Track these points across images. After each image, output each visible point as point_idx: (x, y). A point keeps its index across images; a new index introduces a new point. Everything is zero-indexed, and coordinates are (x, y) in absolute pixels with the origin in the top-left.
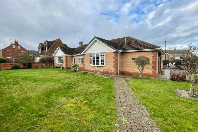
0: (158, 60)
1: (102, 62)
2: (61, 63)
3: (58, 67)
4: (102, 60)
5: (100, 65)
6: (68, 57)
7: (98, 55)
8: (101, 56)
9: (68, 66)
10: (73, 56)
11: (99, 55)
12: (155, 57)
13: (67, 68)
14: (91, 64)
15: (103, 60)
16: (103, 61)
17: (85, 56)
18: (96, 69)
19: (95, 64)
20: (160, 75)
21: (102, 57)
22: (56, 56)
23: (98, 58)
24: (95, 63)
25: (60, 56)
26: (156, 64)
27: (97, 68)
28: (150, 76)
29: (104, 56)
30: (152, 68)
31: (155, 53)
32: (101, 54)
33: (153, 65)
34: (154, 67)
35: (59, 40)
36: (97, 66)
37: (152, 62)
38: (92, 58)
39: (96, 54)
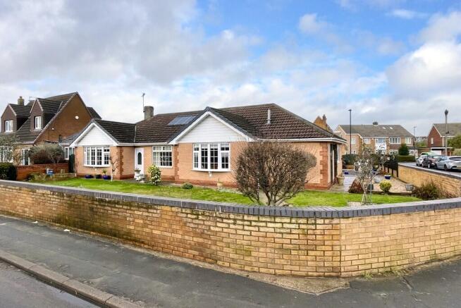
0: (331, 157)
1: (223, 161)
2: (103, 165)
3: (91, 177)
4: (223, 159)
5: (220, 169)
6: (125, 149)
7: (214, 147)
8: (223, 149)
9: (124, 173)
10: (135, 147)
11: (216, 147)
12: (325, 154)
13: (123, 178)
14: (196, 166)
15: (227, 159)
16: (227, 161)
17: (179, 149)
18: (211, 178)
19: (206, 168)
20: (335, 186)
21: (225, 151)
22: (84, 147)
23: (214, 153)
24: (206, 165)
25: (101, 146)
26: (327, 165)
27: (210, 175)
28: (317, 187)
29: (227, 149)
30: (321, 173)
31: (325, 145)
32: (223, 146)
33: (321, 168)
34: (323, 172)
35: (77, 96)
36: (213, 172)
37: (321, 161)
38: (199, 153)
39: (209, 145)
